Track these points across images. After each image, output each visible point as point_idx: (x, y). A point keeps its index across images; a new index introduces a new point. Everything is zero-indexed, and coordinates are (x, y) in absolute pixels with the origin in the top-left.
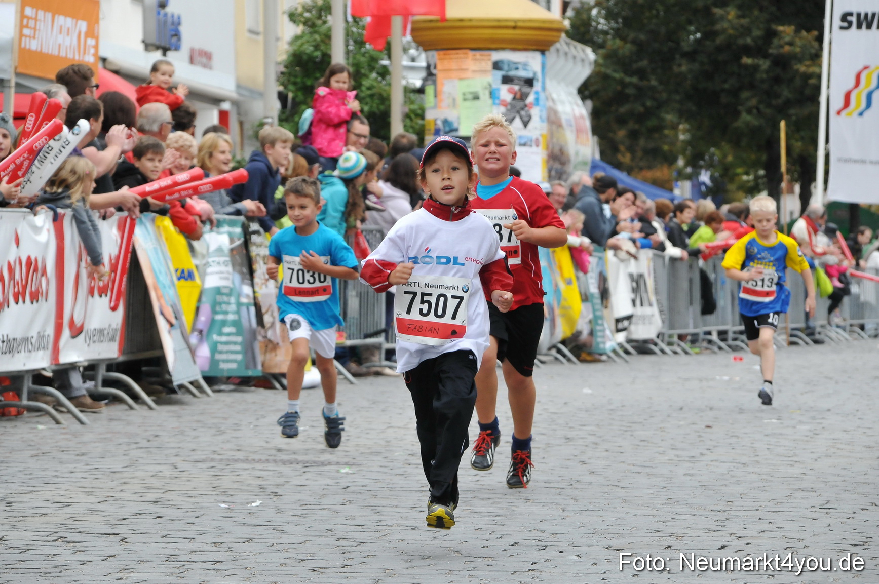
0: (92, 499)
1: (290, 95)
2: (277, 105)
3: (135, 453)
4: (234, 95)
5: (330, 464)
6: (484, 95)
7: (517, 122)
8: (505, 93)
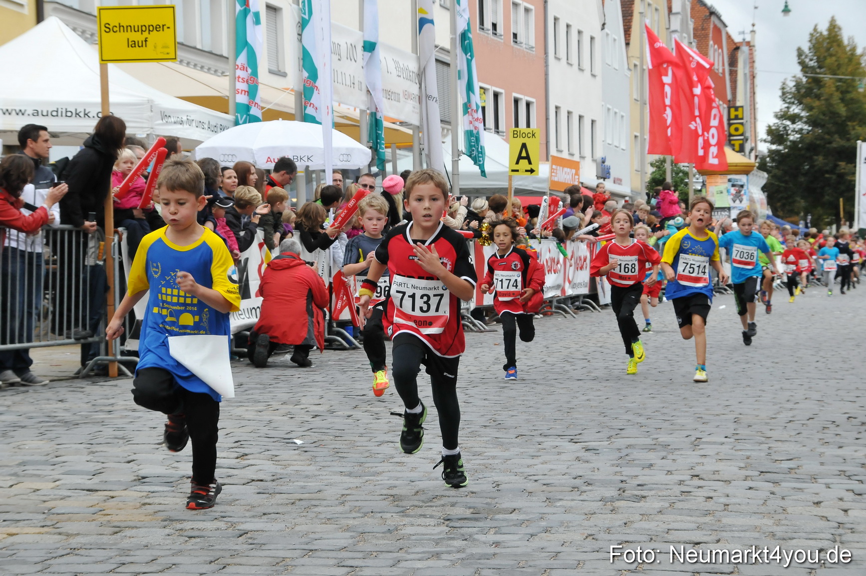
0: (578, 346)
1: (651, 194)
2: (646, 197)
3: (594, 329)
4: (630, 194)
5: (666, 332)
6: (725, 192)
7: (738, 201)
8: (733, 190)
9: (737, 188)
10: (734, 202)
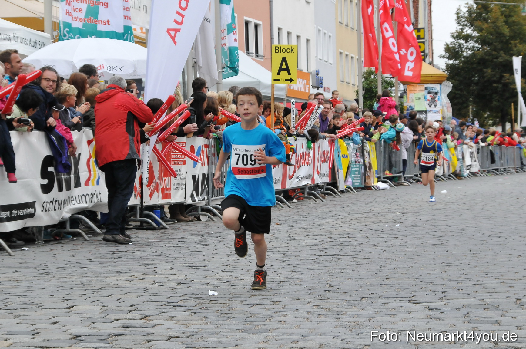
6: (422, 98)
7: (433, 106)
8: (429, 97)
9: (432, 95)
10: (430, 107)
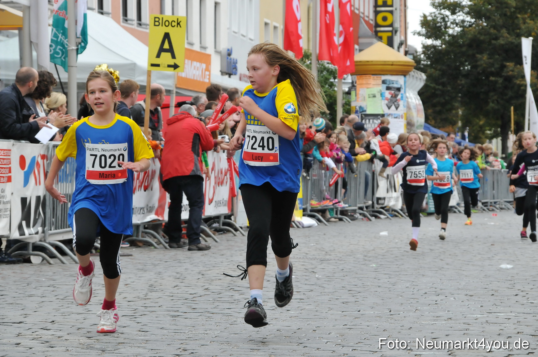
6: (378, 95)
7: (393, 108)
8: (388, 94)
9: (393, 92)
10: (389, 108)
